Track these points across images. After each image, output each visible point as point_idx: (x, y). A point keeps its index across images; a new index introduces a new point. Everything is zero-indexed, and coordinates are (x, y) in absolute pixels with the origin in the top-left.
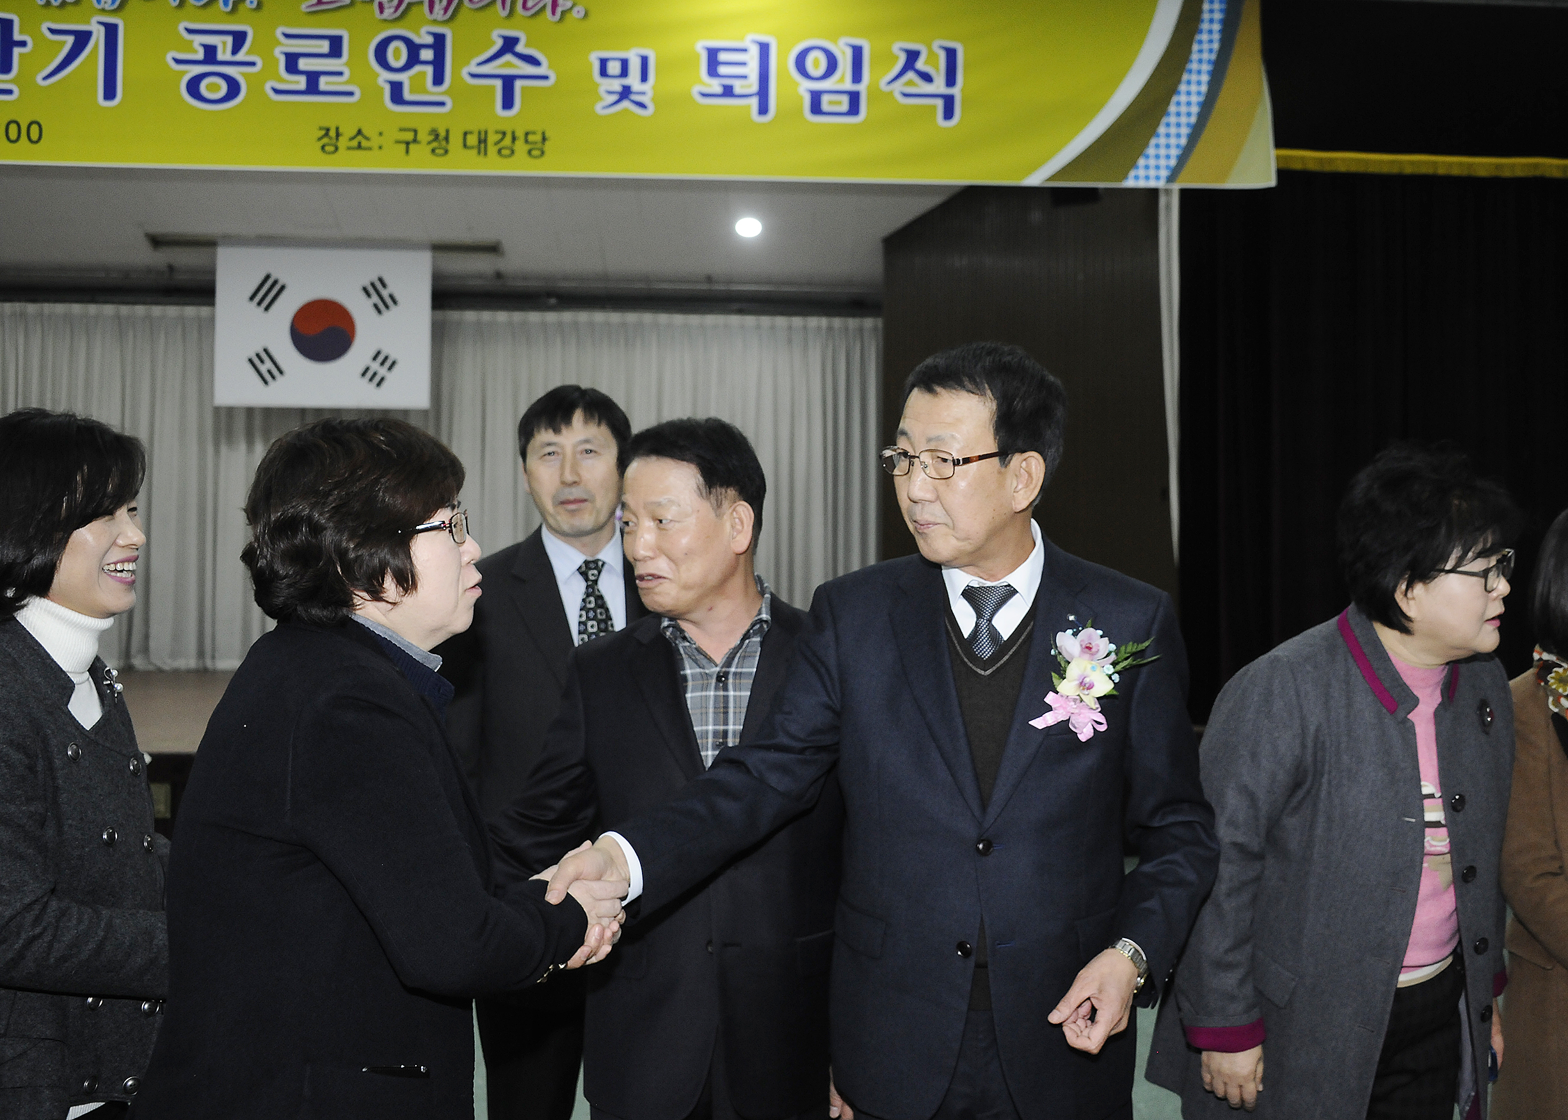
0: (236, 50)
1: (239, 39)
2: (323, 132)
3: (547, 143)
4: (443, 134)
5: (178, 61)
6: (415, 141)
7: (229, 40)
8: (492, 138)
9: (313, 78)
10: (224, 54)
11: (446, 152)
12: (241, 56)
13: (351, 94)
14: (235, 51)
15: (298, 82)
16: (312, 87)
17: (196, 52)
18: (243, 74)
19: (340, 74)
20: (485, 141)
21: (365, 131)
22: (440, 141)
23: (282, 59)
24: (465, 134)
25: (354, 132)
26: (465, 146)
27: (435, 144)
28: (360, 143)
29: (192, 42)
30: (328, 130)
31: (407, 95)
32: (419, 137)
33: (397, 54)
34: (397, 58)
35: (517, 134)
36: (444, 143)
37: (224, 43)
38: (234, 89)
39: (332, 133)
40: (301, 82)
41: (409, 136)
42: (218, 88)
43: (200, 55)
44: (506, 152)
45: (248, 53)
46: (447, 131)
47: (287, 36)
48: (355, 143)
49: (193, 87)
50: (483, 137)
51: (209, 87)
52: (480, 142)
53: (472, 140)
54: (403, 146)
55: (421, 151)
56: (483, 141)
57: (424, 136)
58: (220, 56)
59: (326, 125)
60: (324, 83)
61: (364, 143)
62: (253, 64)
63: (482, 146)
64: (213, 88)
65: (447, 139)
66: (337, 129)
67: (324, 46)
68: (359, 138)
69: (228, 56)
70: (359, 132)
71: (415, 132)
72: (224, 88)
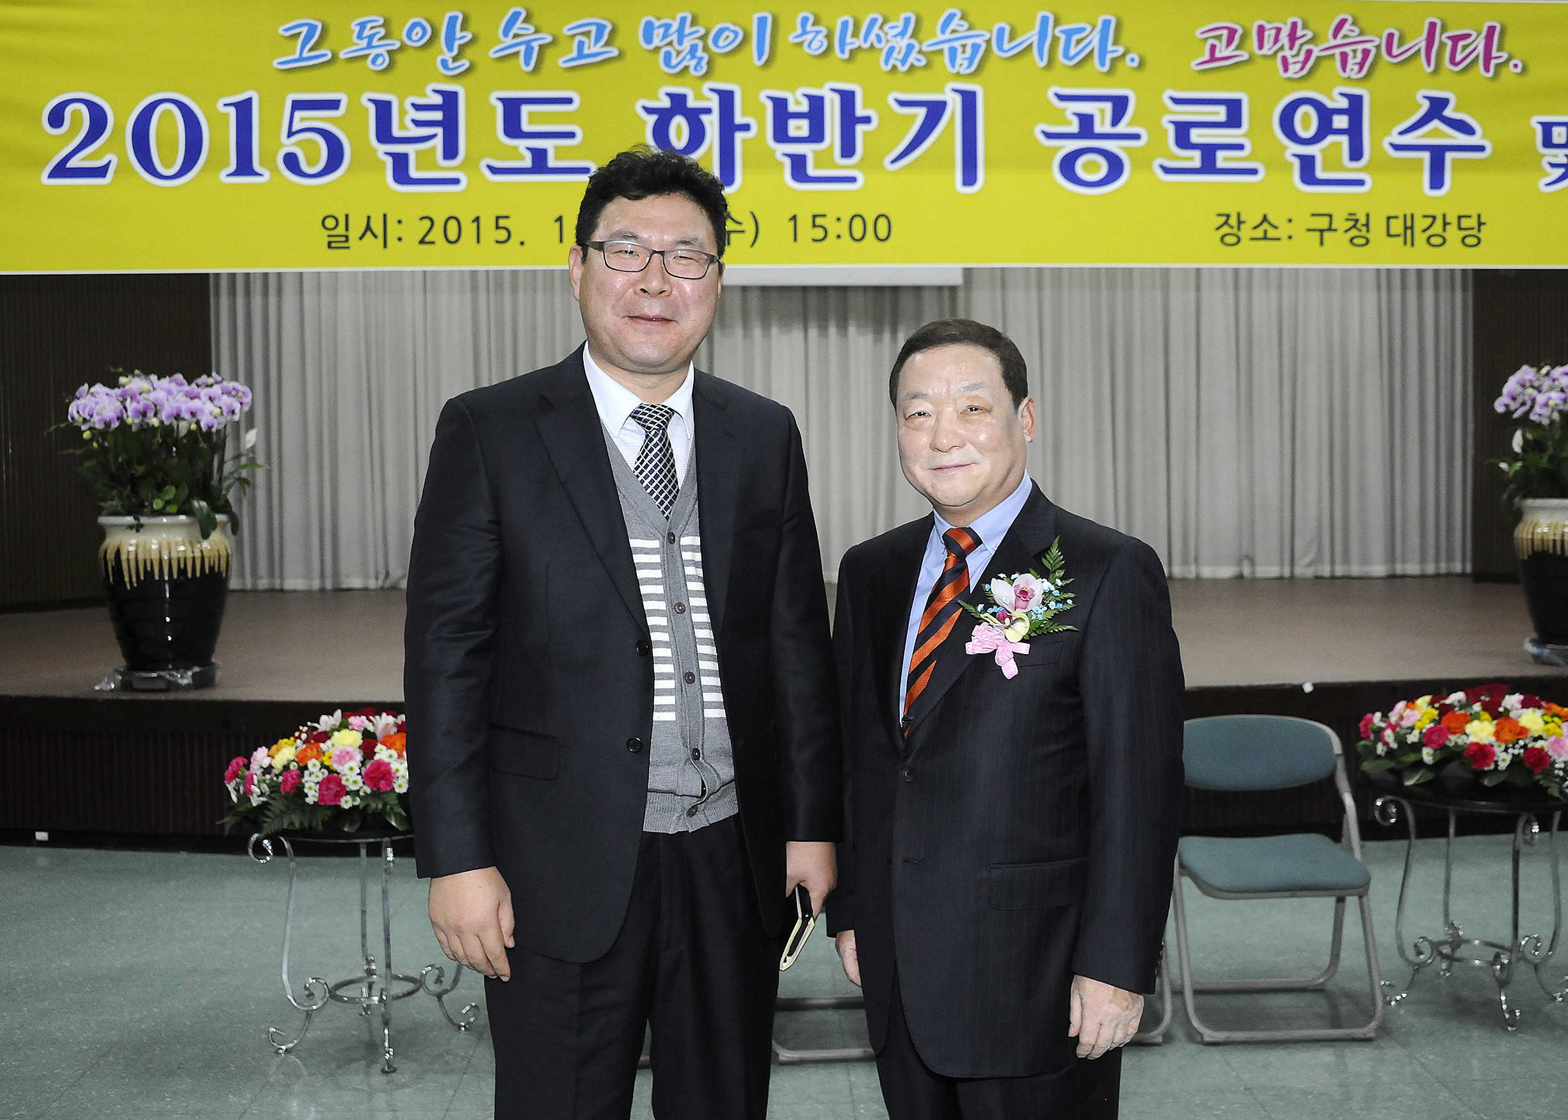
0: (1116, 119)
1: (1120, 105)
2: (1223, 219)
3: (1483, 227)
4: (1363, 220)
5: (1049, 135)
6: (1330, 229)
7: (1108, 107)
8: (1421, 224)
9: (1209, 152)
10: (1102, 125)
11: (1368, 242)
12: (1122, 128)
13: (1253, 172)
14: (1115, 121)
15: (1192, 159)
16: (1209, 166)
17: (1069, 123)
18: (1124, 149)
19: (1240, 147)
20: (1412, 228)
21: (1270, 218)
22: (1359, 226)
23: (1171, 130)
24: (1389, 218)
25: (1259, 219)
26: (1389, 235)
27: (1354, 232)
28: (1266, 231)
29: (1064, 110)
30: (1228, 216)
31: (1320, 174)
32: (1334, 227)
33: (1306, 122)
34: (1306, 127)
35: (1448, 220)
36: (1364, 229)
37: (1102, 111)
38: (1115, 167)
39: (1233, 221)
40: (1194, 158)
41: (1323, 223)
42: (1098, 166)
43: (1074, 128)
44: (1436, 241)
45: (1130, 124)
46: (1368, 215)
47: (1177, 101)
48: (1259, 233)
49: (1068, 166)
50: (1409, 224)
51: (1086, 166)
52: (1406, 228)
53: (1397, 227)
54: (1318, 234)
55: (1337, 241)
56: (1409, 228)
57: (1340, 223)
58: (1098, 128)
59: (1226, 211)
60: (1222, 159)
61: (1272, 233)
62: (1136, 137)
63: (1409, 232)
64: (1092, 168)
65: (1367, 225)
66: (1239, 214)
67: (1220, 113)
68: (1265, 226)
69: (1107, 128)
70: (1265, 219)
71: (1330, 216)
72: (1103, 169)
